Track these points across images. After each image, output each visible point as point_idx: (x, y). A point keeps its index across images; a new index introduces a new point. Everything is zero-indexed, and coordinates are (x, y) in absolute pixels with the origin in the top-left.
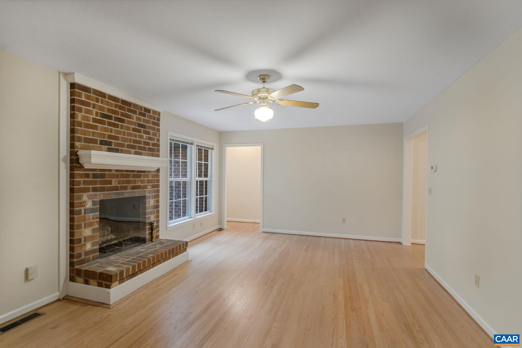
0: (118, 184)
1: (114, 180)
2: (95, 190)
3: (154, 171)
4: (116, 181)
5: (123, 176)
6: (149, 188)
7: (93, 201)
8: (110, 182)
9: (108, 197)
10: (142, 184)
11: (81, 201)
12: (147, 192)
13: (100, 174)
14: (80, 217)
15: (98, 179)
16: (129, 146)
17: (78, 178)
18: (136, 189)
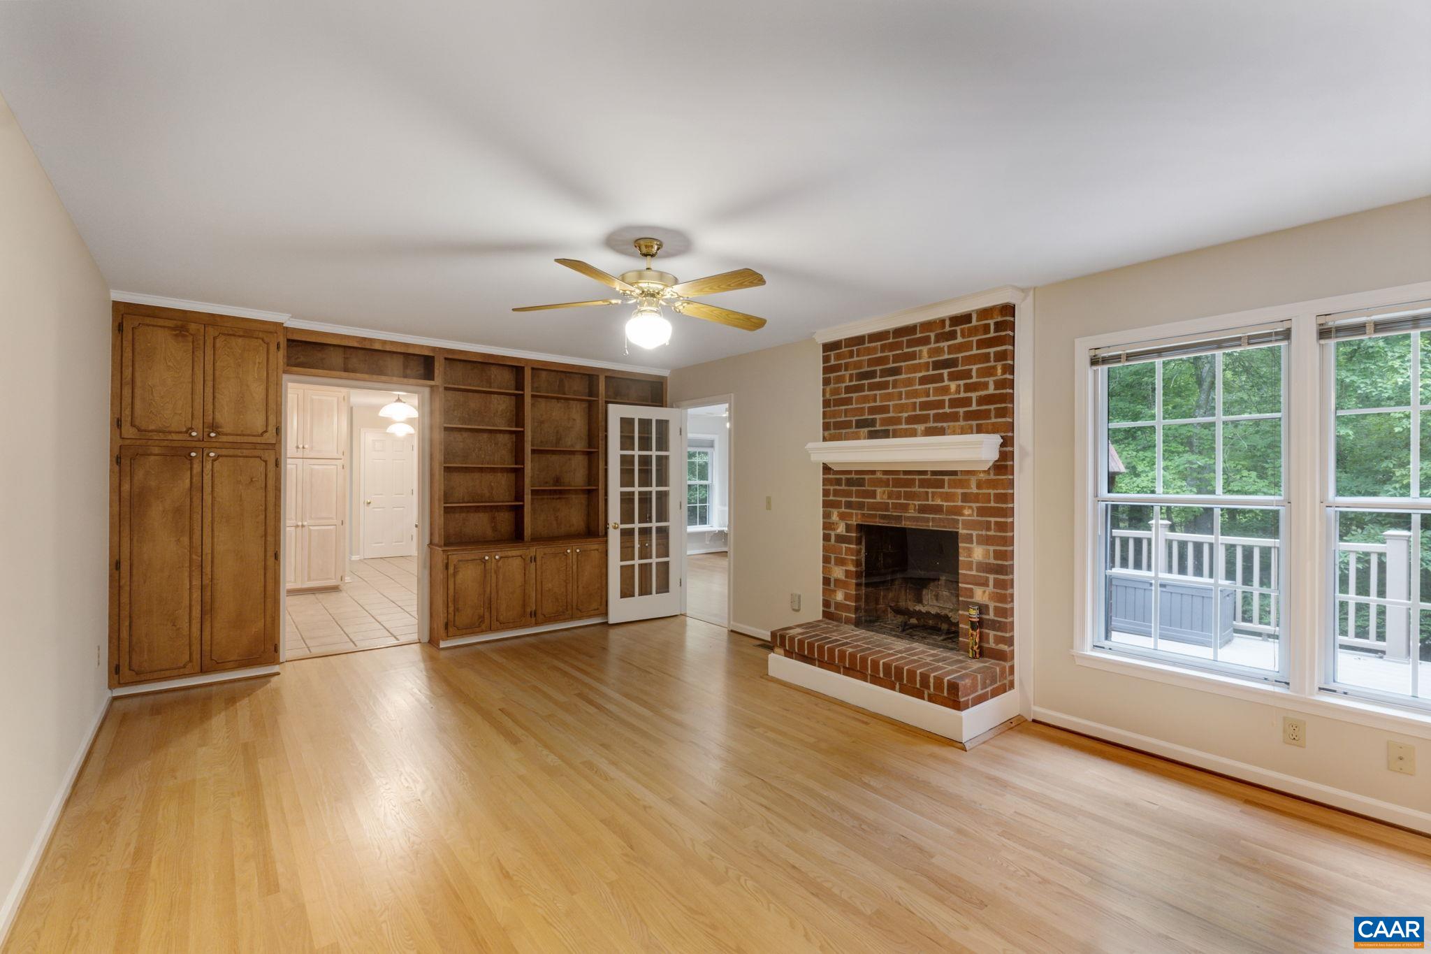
0: (888, 499)
1: (879, 490)
2: (849, 505)
4: (885, 491)
5: (898, 483)
6: (969, 515)
7: (846, 524)
8: (873, 494)
9: (871, 522)
10: (945, 504)
11: (833, 521)
12: (960, 523)
13: (857, 478)
14: (829, 545)
15: (854, 488)
16: (911, 420)
18: (930, 514)
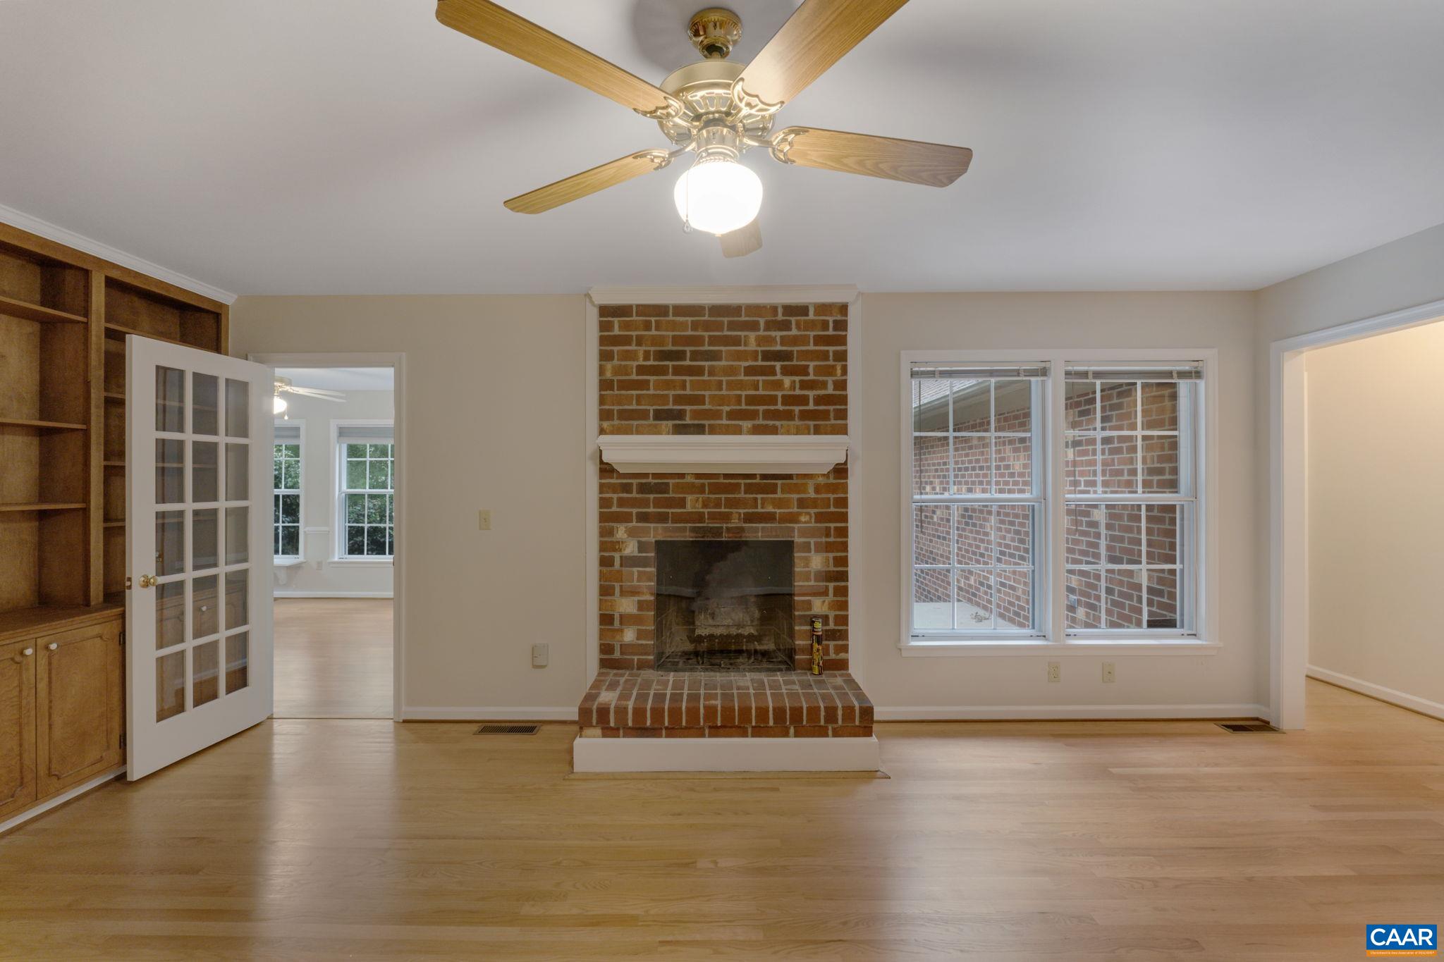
0: (702, 508)
1: (690, 498)
2: (643, 518)
3: (824, 475)
4: (697, 500)
6: (805, 522)
7: (639, 542)
9: (676, 537)
10: (778, 511)
11: (614, 539)
12: (796, 531)
13: (656, 484)
14: (611, 571)
15: (652, 496)
16: (734, 415)
17: (608, 493)
18: (761, 522)
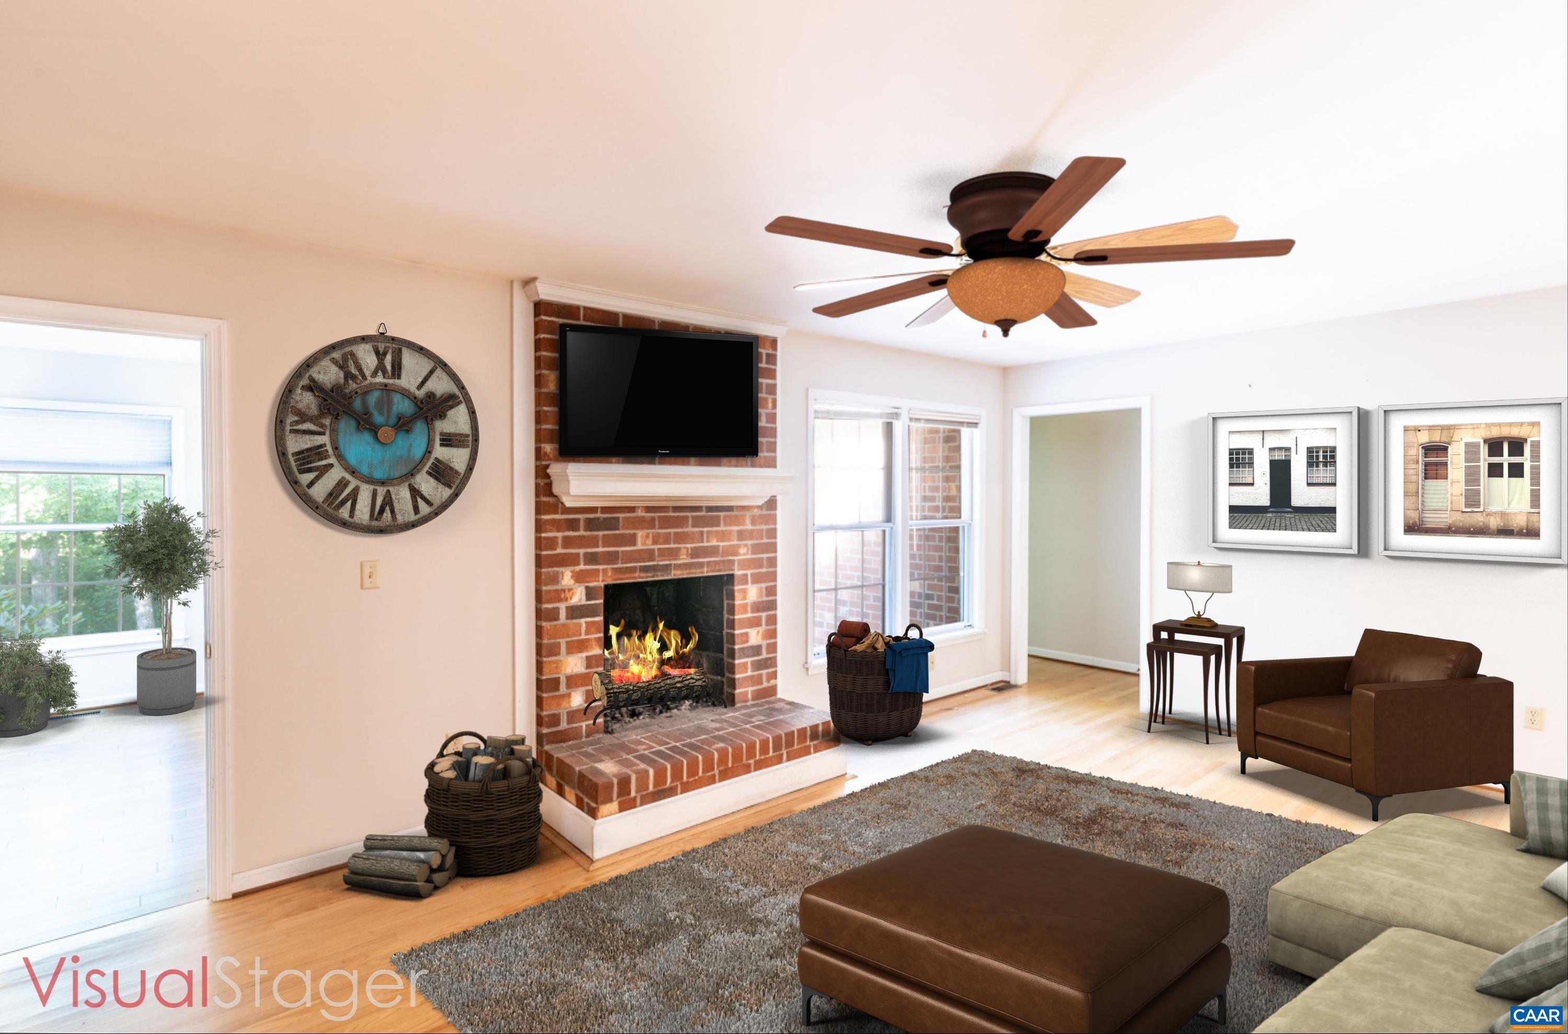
0: (653, 544)
1: (640, 534)
2: (592, 559)
3: (758, 507)
4: (648, 534)
6: (744, 554)
7: (587, 588)
8: (632, 540)
9: (627, 579)
10: (721, 544)
11: (559, 587)
12: (736, 563)
13: (605, 519)
14: (555, 626)
15: (601, 533)
17: (551, 531)
18: (706, 557)
